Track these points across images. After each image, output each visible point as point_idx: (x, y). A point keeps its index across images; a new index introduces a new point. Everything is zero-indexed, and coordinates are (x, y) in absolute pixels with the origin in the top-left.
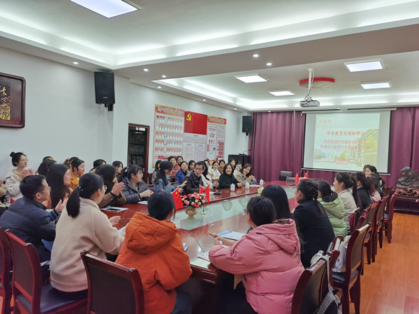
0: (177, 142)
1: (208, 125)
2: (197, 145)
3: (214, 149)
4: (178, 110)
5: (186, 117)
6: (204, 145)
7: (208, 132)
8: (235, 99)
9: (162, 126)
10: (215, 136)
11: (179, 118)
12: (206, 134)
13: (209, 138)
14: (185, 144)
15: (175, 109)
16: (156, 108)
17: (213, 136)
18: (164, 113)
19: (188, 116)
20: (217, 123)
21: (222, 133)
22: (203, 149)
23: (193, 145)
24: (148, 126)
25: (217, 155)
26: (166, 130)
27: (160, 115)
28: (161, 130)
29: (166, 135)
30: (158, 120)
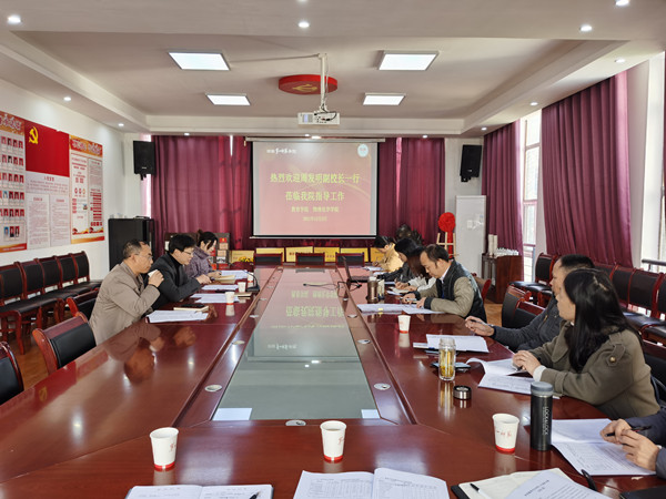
0: (13, 194)
1: (71, 156)
2: (54, 199)
3: (85, 208)
4: (9, 116)
5: (28, 136)
6: (67, 201)
7: (73, 170)
10: (85, 180)
12: (68, 176)
13: (75, 185)
15: (3, 114)
17: (82, 182)
19: (31, 132)
20: (87, 152)
21: (96, 172)
22: (66, 209)
23: (46, 198)
25: (92, 220)
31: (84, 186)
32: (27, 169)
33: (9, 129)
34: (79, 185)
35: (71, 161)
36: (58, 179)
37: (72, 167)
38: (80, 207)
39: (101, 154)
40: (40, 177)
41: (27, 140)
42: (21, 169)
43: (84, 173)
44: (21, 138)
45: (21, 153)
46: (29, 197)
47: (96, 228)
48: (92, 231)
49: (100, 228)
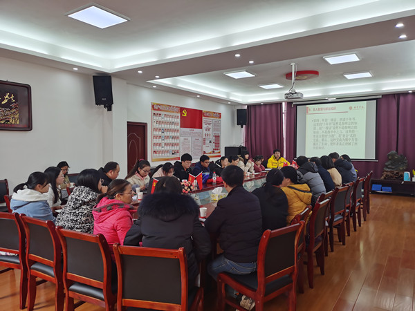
0: (174, 137)
1: (203, 120)
2: (194, 139)
3: (210, 142)
4: (173, 107)
5: (181, 113)
6: (200, 139)
8: (228, 94)
9: (159, 122)
10: (211, 130)
11: (175, 114)
12: (201, 128)
13: (205, 132)
15: (170, 106)
16: (153, 106)
17: (209, 130)
18: (161, 110)
19: (184, 112)
20: (212, 117)
21: (217, 127)
22: (200, 143)
23: (190, 139)
24: (146, 124)
25: (214, 148)
26: (163, 126)
27: (156, 112)
28: (158, 126)
29: (163, 131)
30: (155, 117)
31: (210, 132)
32: (181, 127)
33: (173, 112)
34: (207, 132)
35: (203, 122)
36: (196, 130)
37: (204, 125)
38: (207, 142)
39: (220, 117)
40: (188, 130)
41: (181, 115)
42: (179, 127)
43: (210, 127)
44: (179, 115)
45: (179, 120)
46: (182, 139)
47: (216, 151)
48: (214, 152)
49: (218, 151)
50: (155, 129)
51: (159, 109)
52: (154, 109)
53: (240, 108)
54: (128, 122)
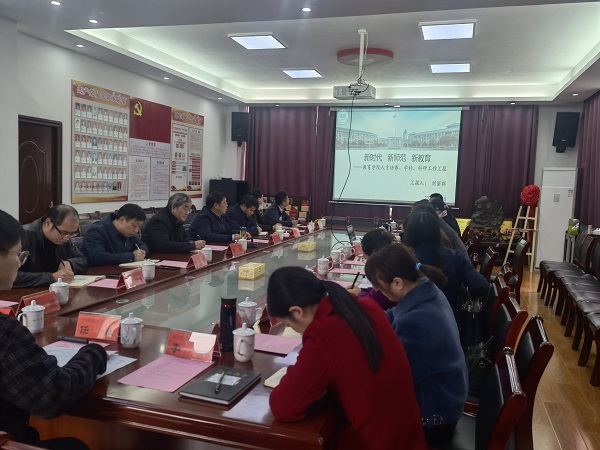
0: (116, 156)
1: (172, 126)
2: (155, 161)
3: (184, 169)
4: (117, 94)
5: (132, 109)
6: (167, 162)
7: (174, 138)
8: (219, 80)
9: (86, 123)
10: (186, 146)
11: (119, 109)
12: (169, 142)
13: (175, 150)
14: (132, 159)
15: (111, 92)
16: (74, 88)
17: (182, 147)
18: (90, 98)
19: (136, 106)
20: (189, 122)
21: (197, 141)
22: (165, 169)
23: (147, 160)
24: (60, 124)
25: (190, 180)
26: (95, 132)
27: (82, 101)
28: (84, 130)
29: (96, 141)
30: (78, 113)
31: (184, 151)
32: (131, 136)
33: (117, 105)
34: (179, 150)
35: (172, 130)
36: (159, 145)
37: (173, 135)
38: (179, 168)
39: (202, 124)
40: (143, 143)
41: (131, 113)
42: (126, 135)
43: (185, 140)
44: (127, 111)
45: (126, 123)
47: (193, 187)
48: (189, 189)
49: (197, 187)
50: (78, 137)
51: (86, 96)
52: (78, 95)
53: (236, 110)
54: (20, 117)
